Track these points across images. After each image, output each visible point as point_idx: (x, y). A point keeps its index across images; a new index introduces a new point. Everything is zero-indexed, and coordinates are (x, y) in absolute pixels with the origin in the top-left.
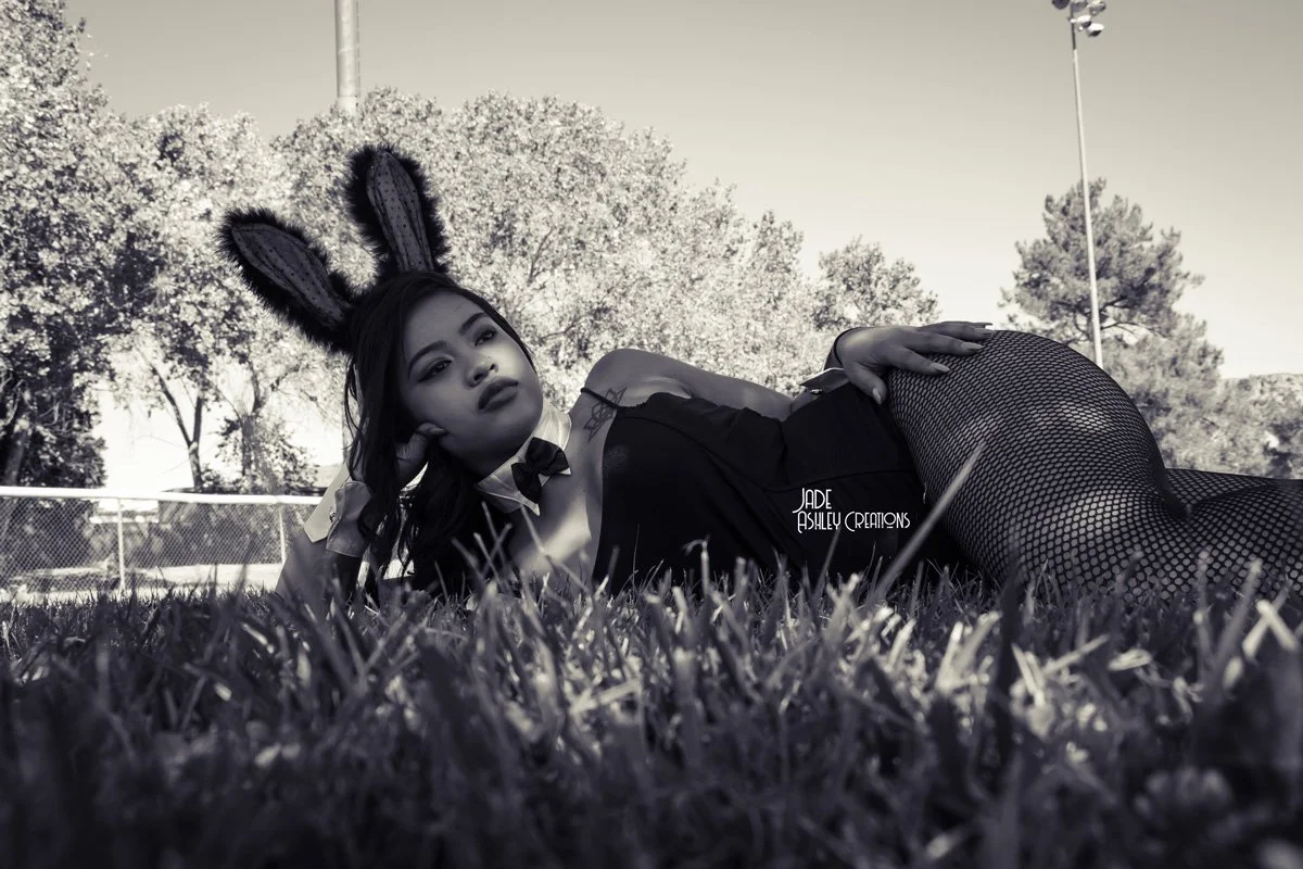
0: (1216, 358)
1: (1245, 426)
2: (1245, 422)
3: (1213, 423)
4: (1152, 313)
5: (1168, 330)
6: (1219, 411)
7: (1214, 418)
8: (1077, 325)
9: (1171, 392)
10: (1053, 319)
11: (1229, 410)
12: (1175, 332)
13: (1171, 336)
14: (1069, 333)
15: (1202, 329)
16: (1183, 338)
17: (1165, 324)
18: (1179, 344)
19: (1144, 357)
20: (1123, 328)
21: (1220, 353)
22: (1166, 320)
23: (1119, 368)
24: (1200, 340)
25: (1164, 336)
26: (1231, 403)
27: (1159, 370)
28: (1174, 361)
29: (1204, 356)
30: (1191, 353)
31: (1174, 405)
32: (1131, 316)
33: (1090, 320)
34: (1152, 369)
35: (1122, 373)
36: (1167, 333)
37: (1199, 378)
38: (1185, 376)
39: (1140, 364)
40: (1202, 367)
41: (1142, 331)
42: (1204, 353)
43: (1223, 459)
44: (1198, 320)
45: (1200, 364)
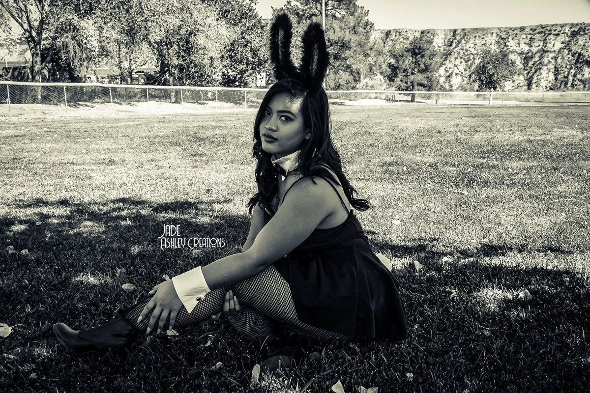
0: (371, 27)
1: (380, 56)
2: (380, 55)
3: (368, 54)
4: (347, 5)
5: (353, 13)
6: (371, 49)
7: (369, 52)
8: (317, 8)
9: (352, 41)
10: (307, 5)
11: (374, 49)
12: (356, 14)
13: (354, 16)
14: (313, 11)
15: (367, 13)
16: (359, 17)
17: (352, 10)
18: (357, 20)
19: (343, 25)
20: (336, 10)
21: (373, 24)
22: (353, 8)
23: (332, 29)
24: (366, 18)
25: (352, 15)
26: (376, 46)
27: (348, 31)
28: (354, 27)
29: (367, 26)
30: (361, 25)
31: (353, 46)
32: (339, 6)
33: (321, 6)
34: (345, 30)
35: (333, 31)
36: (352, 14)
37: (363, 35)
38: (358, 34)
39: (341, 28)
40: (365, 31)
41: (343, 12)
42: (367, 24)
43: (371, 70)
44: (366, 9)
45: (365, 29)
